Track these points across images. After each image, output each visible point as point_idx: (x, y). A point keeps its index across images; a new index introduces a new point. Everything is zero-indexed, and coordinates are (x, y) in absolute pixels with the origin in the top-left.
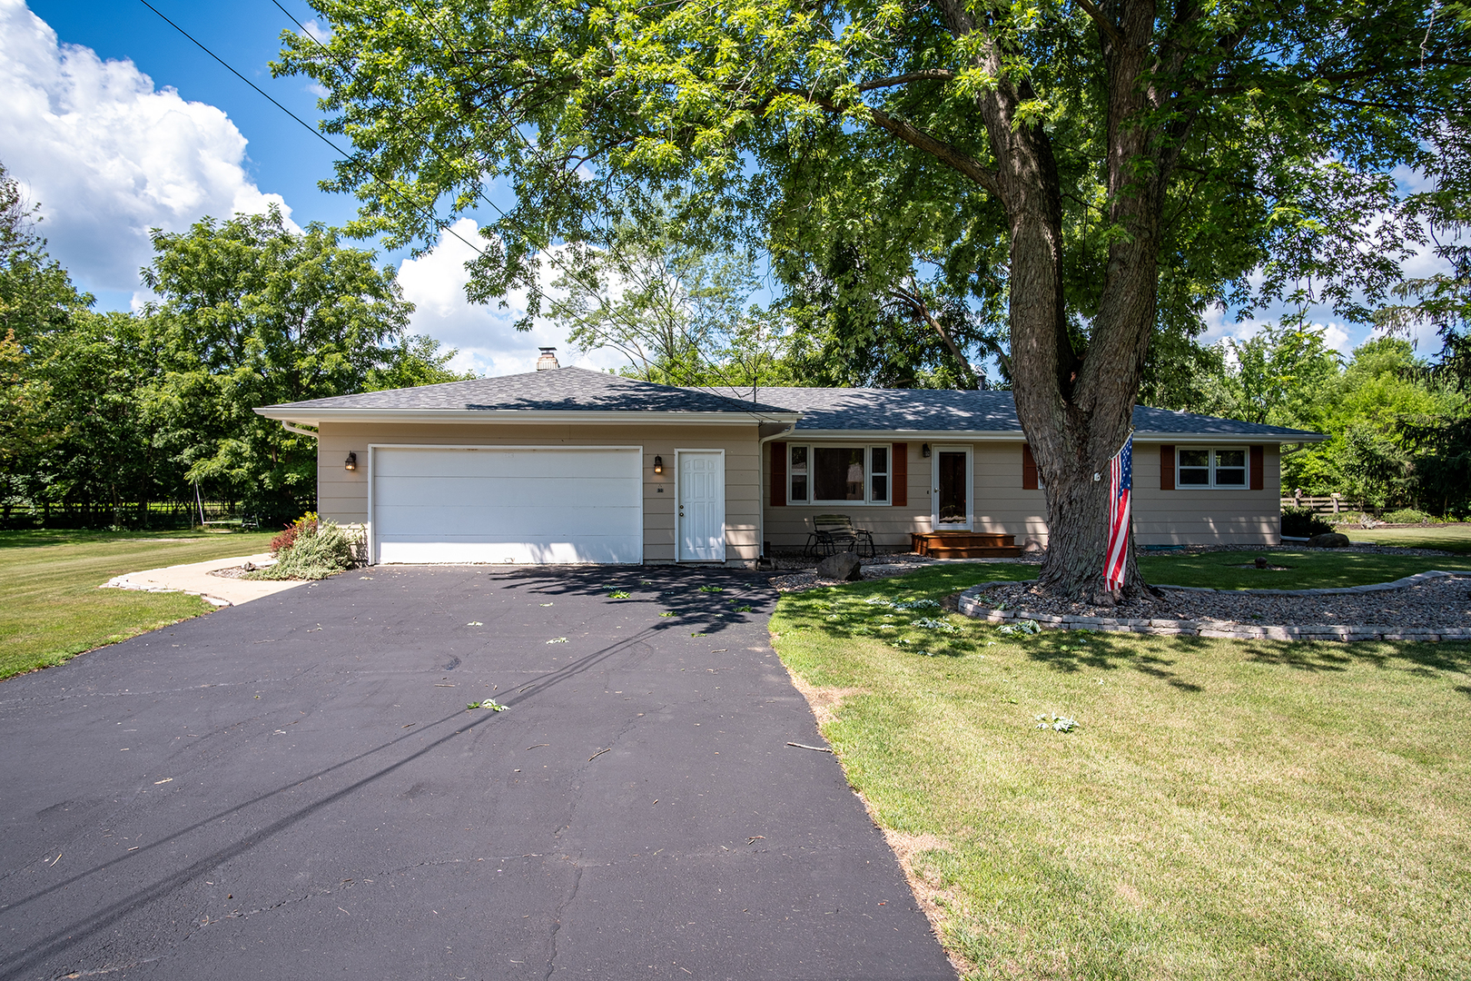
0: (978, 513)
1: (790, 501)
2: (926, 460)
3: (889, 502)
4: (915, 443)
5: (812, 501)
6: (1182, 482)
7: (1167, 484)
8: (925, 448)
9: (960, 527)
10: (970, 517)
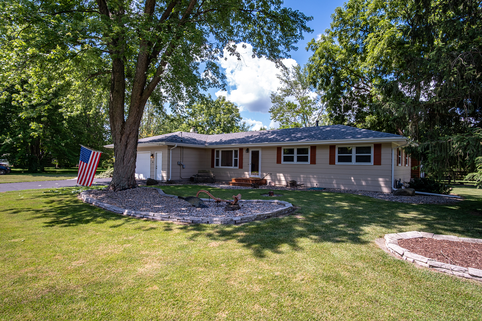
0: (262, 172)
1: (215, 167)
2: (248, 154)
3: (238, 168)
4: (245, 148)
5: (220, 166)
6: (339, 161)
7: (332, 162)
8: (248, 150)
9: (257, 176)
10: (260, 173)
